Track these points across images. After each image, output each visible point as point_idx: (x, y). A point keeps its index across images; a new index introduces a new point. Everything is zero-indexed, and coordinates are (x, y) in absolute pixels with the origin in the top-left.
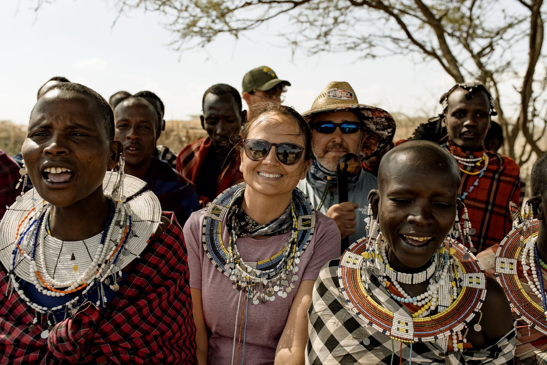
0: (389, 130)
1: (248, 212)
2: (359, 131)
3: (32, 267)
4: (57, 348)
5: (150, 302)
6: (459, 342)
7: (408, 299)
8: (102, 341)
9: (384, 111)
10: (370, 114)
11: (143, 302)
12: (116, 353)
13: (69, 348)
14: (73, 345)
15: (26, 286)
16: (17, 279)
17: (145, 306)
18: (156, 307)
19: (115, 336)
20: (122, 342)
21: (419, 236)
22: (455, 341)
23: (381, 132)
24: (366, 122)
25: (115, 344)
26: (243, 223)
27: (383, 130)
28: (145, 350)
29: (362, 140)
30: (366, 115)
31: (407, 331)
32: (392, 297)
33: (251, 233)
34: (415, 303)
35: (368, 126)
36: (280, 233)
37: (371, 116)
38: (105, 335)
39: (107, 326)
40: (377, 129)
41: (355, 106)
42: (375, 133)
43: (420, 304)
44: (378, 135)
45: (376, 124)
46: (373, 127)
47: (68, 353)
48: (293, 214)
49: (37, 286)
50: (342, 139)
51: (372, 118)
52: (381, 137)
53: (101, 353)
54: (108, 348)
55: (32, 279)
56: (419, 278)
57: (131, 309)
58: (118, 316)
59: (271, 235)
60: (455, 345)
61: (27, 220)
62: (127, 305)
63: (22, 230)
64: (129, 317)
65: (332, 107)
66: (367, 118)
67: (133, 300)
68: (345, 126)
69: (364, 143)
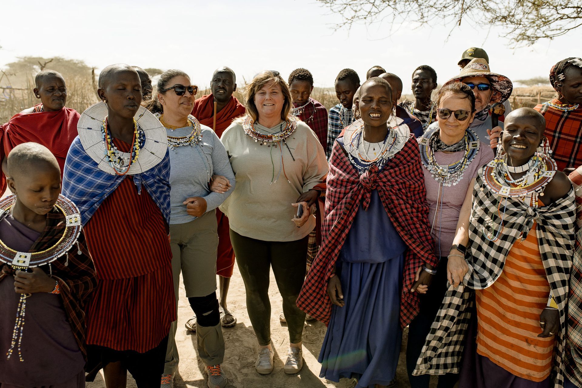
0: (508, 89)
1: (441, 139)
2: (489, 90)
3: (357, 152)
4: (363, 181)
5: (400, 169)
6: (536, 201)
7: (513, 181)
8: (379, 181)
9: (505, 77)
10: (496, 79)
11: (397, 169)
12: (385, 186)
13: (368, 181)
14: (369, 180)
15: (354, 158)
16: (351, 156)
17: (398, 171)
18: (403, 173)
19: (385, 180)
20: (387, 182)
21: (518, 145)
22: (534, 201)
23: (503, 90)
24: (494, 84)
25: (384, 182)
26: (439, 144)
27: (505, 89)
28: (397, 187)
29: (491, 95)
30: (494, 79)
31: (506, 193)
32: (506, 181)
33: (443, 149)
34: (516, 183)
35: (495, 86)
36: (458, 151)
37: (497, 80)
38: (380, 178)
39: (381, 175)
40: (501, 88)
41: (488, 73)
42: (499, 91)
43: (518, 184)
44: (501, 92)
45: (501, 85)
46: (498, 87)
47: (367, 183)
48: (466, 143)
49: (359, 160)
50: (478, 93)
51: (498, 81)
52: (503, 94)
53: (379, 185)
54: (381, 184)
55: (357, 156)
56: (519, 170)
57: (392, 171)
58: (386, 172)
59: (455, 151)
60: (534, 203)
61: (355, 134)
62: (390, 169)
63: (353, 137)
64: (390, 174)
65: (474, 73)
66: (495, 82)
67: (392, 168)
68: (480, 86)
69: (492, 98)
